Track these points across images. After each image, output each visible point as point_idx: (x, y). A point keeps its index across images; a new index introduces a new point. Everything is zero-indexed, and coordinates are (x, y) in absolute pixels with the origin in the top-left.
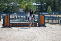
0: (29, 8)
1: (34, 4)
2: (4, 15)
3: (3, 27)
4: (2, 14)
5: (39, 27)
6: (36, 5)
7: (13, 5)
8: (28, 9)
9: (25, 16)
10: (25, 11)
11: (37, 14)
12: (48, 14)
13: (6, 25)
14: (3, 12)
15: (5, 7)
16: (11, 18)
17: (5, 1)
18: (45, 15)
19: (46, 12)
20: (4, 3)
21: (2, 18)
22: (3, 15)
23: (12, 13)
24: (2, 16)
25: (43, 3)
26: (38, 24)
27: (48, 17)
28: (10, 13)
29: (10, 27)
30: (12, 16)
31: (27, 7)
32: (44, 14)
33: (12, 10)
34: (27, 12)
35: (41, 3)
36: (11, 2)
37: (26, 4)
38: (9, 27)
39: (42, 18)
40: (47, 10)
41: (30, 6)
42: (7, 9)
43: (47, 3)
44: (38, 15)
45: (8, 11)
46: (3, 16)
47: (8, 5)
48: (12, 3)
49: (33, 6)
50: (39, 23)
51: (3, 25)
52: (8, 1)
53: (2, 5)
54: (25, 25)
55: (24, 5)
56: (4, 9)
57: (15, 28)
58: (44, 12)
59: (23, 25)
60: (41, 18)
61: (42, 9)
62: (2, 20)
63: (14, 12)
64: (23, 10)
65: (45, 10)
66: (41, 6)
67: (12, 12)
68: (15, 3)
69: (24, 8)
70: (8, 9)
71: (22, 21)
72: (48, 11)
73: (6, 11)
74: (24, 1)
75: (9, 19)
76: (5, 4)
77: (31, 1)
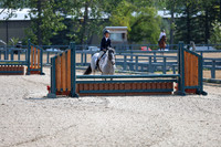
0: (145, 27)
1: (161, 13)
2: (54, 52)
3: (49, 97)
4: (45, 49)
5: (179, 97)
6: (170, 16)
7: (86, 17)
8: (139, 30)
9: (129, 57)
10: (130, 40)
11: (174, 48)
12: (211, 48)
13: (59, 88)
14: (51, 40)
15: (56, 24)
16: (78, 64)
17: (56, 3)
18: (202, 52)
19: (207, 44)
20: (55, 9)
21: (45, 61)
22: (48, 53)
23: (81, 45)
24: (45, 57)
25: (196, 11)
26: (175, 84)
27: (214, 60)
28: (77, 44)
29: (75, 96)
30: (84, 56)
31: (136, 24)
32: (197, 48)
33: (81, 35)
34: (137, 41)
35: (187, 11)
36: (78, 6)
37: (134, 14)
38: (71, 94)
39: (191, 64)
40: (208, 35)
41: (147, 19)
42: (64, 30)
43: (210, 10)
44: (176, 55)
45: (68, 39)
46: (51, 56)
47: (69, 17)
48: (83, 11)
49: (157, 19)
50: (179, 82)
51: (49, 89)
52: (68, 4)
53: (45, 17)
54: (128, 88)
55: (127, 18)
56: (53, 31)
57: (92, 99)
58: (198, 42)
59: (122, 88)
60: (187, 65)
61: (190, 33)
62: (47, 71)
63: (90, 44)
64: (123, 34)
65: (202, 36)
66: (189, 19)
67: (81, 43)
68: (93, 11)
69: (127, 27)
70: (68, 31)
71: (119, 74)
72: (212, 38)
73: (60, 40)
74: (127, 5)
75: (73, 66)
76: (57, 13)
77: (150, 4)
